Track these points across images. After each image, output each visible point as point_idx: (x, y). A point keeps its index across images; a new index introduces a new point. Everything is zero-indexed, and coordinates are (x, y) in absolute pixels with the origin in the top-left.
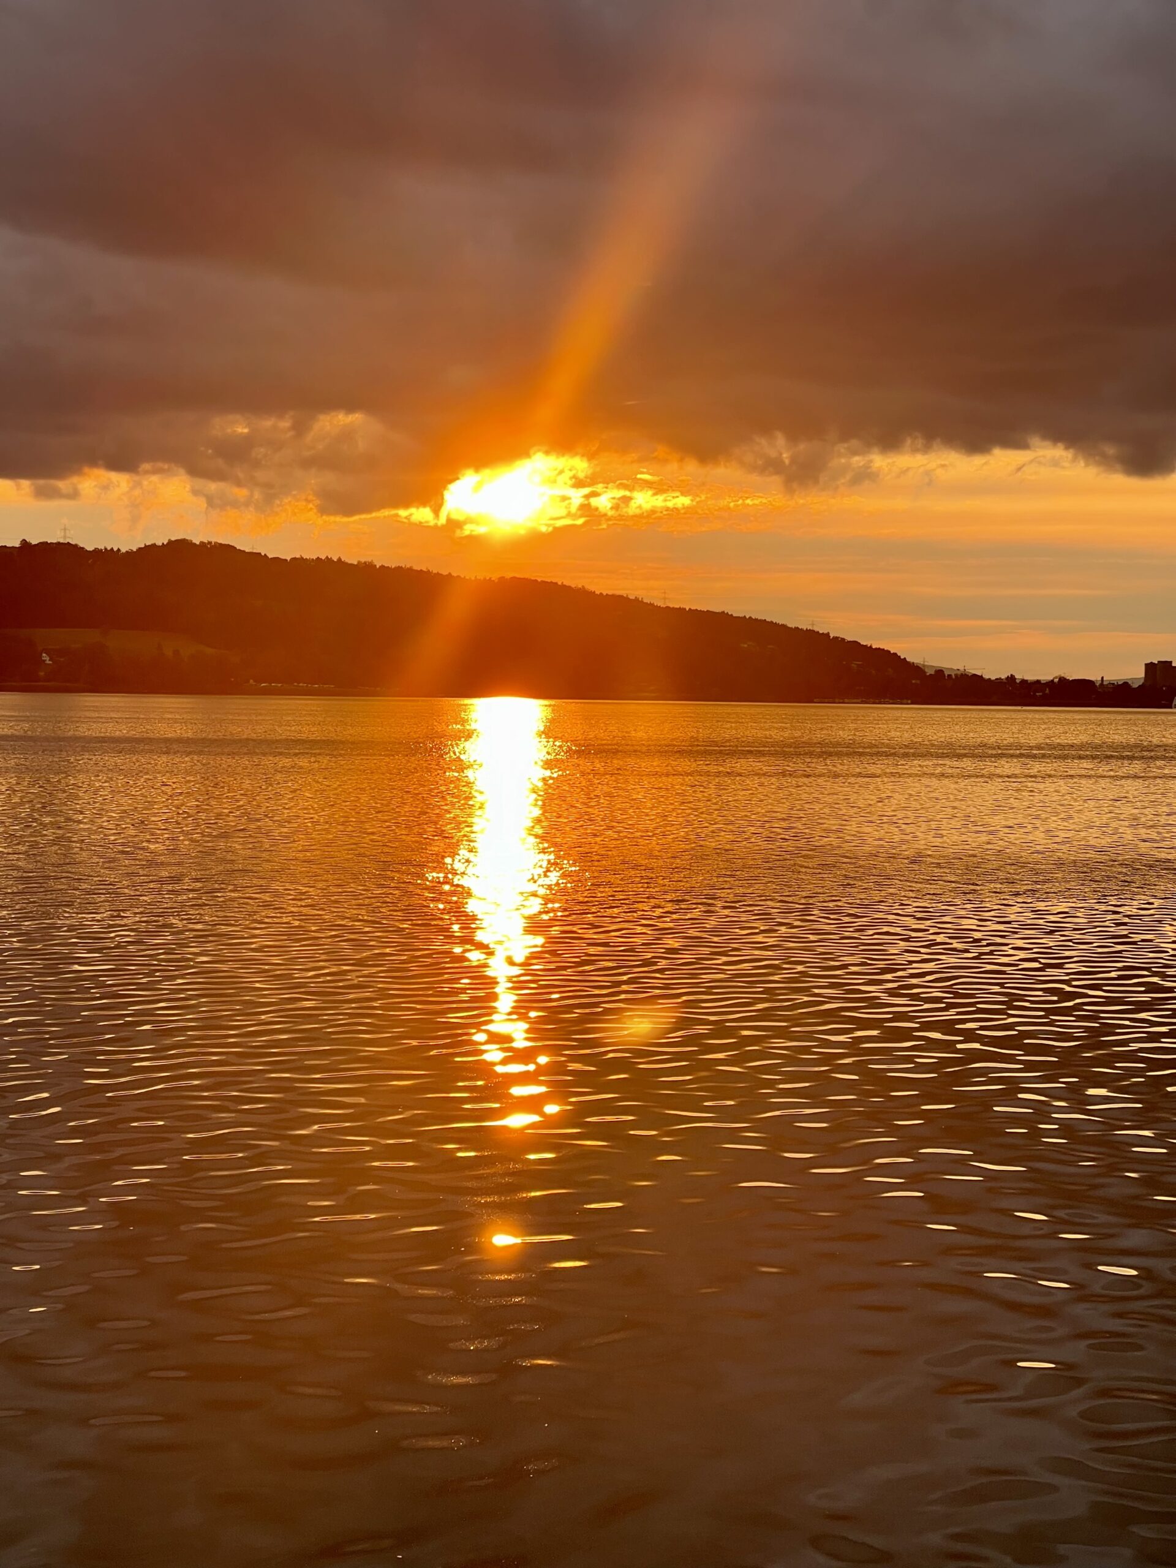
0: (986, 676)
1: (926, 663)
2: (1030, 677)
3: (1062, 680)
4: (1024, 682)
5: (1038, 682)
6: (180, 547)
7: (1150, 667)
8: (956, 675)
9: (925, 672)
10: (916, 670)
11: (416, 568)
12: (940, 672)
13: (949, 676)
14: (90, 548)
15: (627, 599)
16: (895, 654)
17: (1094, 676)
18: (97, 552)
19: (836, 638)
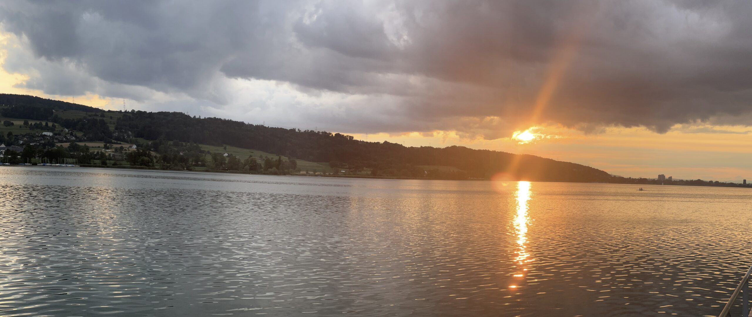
0: (625, 177)
1: (612, 174)
2: (634, 178)
3: (641, 179)
4: (633, 179)
5: (635, 179)
6: (454, 147)
7: (659, 176)
8: (618, 177)
9: (611, 176)
10: (610, 175)
11: (505, 152)
12: (615, 176)
13: (617, 177)
14: (435, 148)
15: (549, 159)
16: (606, 172)
17: (647, 178)
18: (436, 148)
19: (593, 168)
